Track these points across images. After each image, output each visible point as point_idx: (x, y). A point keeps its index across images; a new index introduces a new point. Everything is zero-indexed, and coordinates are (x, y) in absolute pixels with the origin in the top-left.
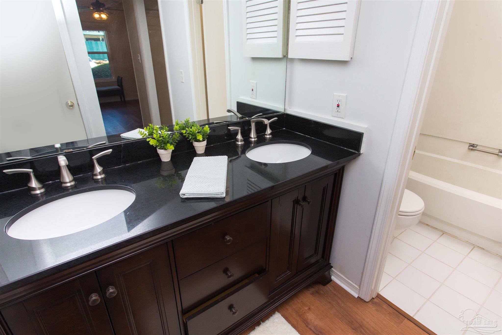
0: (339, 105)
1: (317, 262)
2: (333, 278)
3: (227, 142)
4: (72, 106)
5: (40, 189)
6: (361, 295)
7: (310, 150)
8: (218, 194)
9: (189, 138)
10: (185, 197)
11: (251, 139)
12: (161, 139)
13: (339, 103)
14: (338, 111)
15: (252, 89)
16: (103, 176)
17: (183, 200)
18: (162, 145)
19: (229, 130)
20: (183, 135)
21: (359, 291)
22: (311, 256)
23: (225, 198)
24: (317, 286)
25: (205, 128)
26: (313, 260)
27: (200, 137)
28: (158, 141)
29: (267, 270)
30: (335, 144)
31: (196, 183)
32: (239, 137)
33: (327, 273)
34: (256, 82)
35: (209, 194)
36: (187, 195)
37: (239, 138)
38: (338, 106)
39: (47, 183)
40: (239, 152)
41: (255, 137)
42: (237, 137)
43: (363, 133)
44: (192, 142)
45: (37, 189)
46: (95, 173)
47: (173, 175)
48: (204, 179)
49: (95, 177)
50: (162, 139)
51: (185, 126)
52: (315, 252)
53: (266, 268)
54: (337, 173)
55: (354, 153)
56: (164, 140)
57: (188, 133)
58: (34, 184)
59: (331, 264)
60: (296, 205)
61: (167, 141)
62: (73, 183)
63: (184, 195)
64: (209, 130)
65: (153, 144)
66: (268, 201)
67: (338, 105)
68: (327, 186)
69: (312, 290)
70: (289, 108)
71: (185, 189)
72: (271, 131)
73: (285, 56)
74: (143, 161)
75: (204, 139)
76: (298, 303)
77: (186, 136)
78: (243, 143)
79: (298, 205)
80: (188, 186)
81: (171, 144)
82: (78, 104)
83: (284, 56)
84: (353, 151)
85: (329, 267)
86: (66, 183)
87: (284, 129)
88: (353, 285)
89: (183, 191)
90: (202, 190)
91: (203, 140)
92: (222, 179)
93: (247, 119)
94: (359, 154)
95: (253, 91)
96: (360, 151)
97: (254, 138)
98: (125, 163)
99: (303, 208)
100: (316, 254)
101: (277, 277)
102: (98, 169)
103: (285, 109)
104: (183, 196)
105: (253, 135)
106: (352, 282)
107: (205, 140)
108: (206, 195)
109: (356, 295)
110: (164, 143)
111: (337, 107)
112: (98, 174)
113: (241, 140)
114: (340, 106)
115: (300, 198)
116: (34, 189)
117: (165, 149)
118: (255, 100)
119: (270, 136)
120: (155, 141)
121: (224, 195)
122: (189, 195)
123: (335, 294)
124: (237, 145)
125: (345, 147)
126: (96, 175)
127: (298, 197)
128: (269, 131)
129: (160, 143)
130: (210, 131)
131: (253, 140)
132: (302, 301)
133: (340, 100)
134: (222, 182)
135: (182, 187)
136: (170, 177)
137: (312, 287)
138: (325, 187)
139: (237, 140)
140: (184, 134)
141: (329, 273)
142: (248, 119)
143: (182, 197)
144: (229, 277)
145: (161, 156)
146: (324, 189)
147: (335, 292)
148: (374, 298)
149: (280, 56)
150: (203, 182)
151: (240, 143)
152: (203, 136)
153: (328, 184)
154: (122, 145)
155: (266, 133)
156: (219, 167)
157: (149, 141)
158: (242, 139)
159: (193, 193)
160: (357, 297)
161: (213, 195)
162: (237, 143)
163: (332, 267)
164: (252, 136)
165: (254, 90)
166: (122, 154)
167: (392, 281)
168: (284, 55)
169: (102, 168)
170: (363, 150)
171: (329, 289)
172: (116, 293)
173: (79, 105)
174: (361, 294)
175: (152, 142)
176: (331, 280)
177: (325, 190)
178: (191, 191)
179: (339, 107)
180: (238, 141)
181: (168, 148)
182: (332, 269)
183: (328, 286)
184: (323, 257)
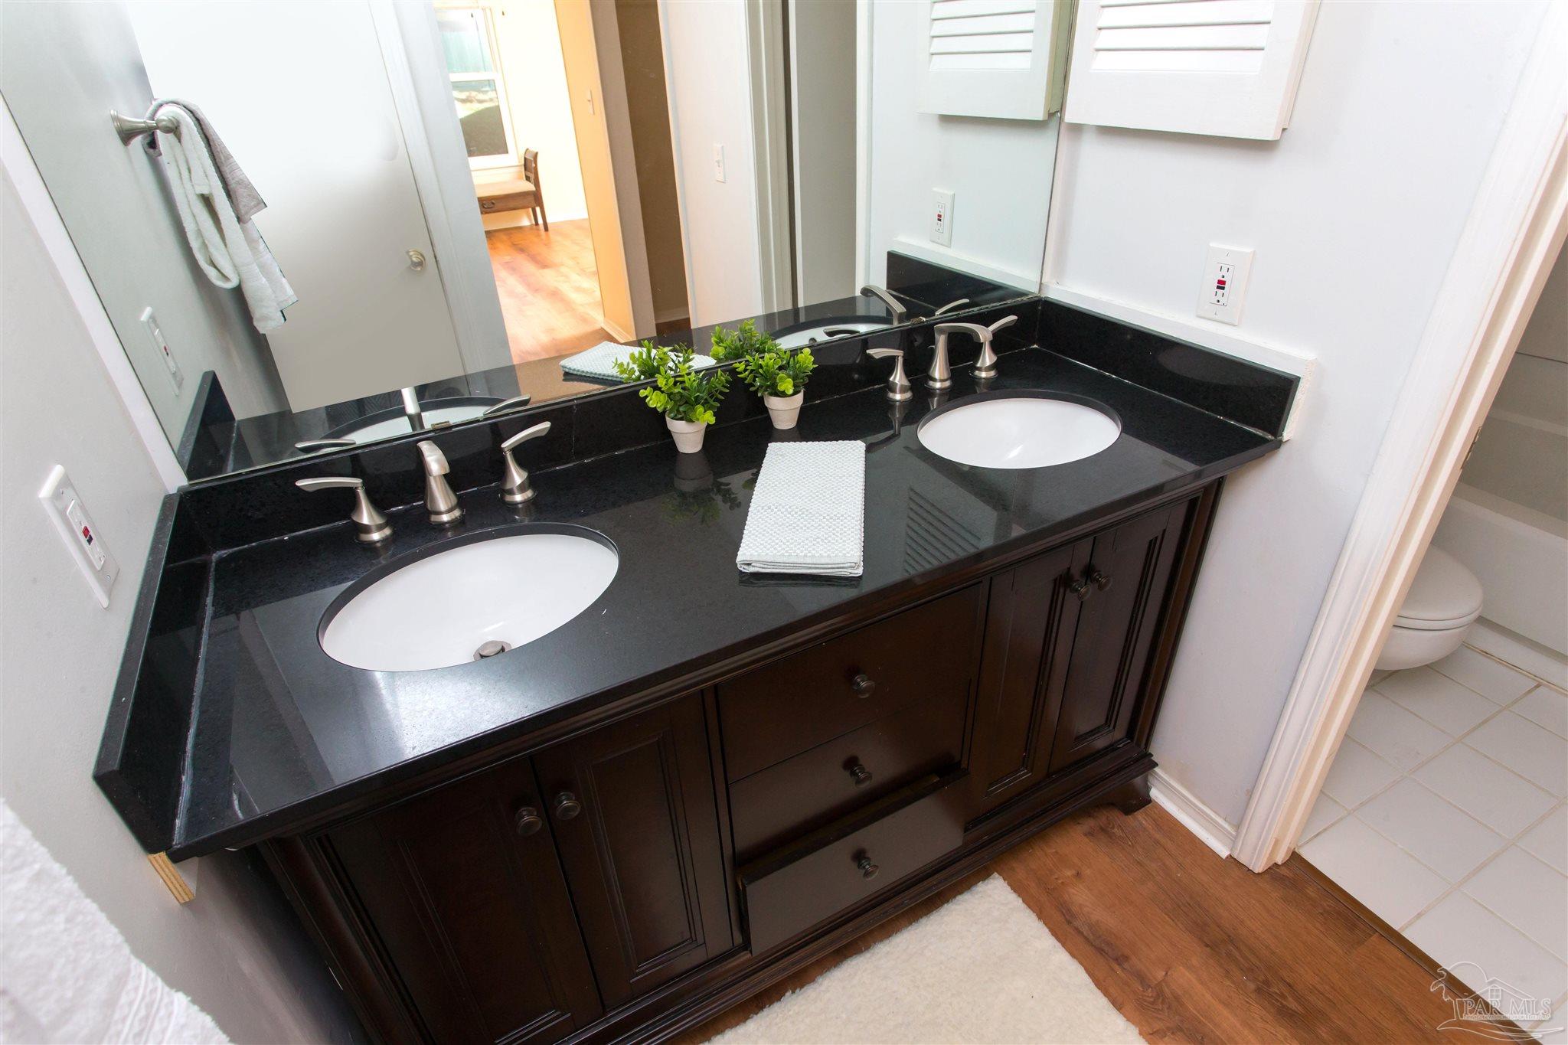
0: (1224, 283)
1: (1111, 748)
2: (1155, 793)
3: (861, 391)
4: (420, 264)
5: (380, 528)
6: (1238, 852)
7: (1117, 425)
8: (843, 568)
9: (753, 386)
10: (751, 570)
11: (931, 383)
12: (679, 392)
13: (1223, 277)
14: (1218, 301)
15: (939, 216)
16: (529, 494)
17: (744, 579)
18: (681, 409)
19: (870, 357)
20: (739, 376)
21: (1234, 840)
22: (1092, 732)
23: (860, 577)
24: (1105, 812)
25: (800, 357)
26: (1100, 743)
27: (787, 385)
28: (670, 395)
29: (964, 765)
30: (1198, 406)
31: (779, 530)
32: (898, 377)
33: (1138, 780)
34: (952, 193)
35: (817, 566)
36: (758, 565)
37: (897, 381)
38: (1221, 285)
39: (394, 509)
40: (895, 420)
41: (946, 376)
42: (891, 379)
43: (1298, 379)
44: (762, 398)
45: (374, 528)
46: (508, 487)
47: (707, 491)
48: (800, 515)
49: (508, 498)
50: (681, 391)
51: (742, 346)
52: (1108, 720)
53: (960, 761)
54: (1198, 497)
55: (1265, 441)
56: (685, 393)
57: (752, 371)
58: (366, 515)
59: (1152, 755)
60: (1062, 590)
61: (694, 398)
62: (457, 513)
63: (749, 564)
64: (814, 363)
65: (659, 405)
66: (981, 582)
67: (1220, 282)
68: (1163, 538)
69: (1089, 824)
70: (1054, 281)
71: (750, 547)
72: (995, 359)
73: (1055, 113)
74: (627, 450)
75: (798, 389)
76: (1046, 855)
77: (745, 379)
78: (908, 395)
79: (1068, 591)
80: (756, 536)
81: (707, 405)
82: (435, 258)
83: (1051, 115)
84: (1259, 433)
85: (1146, 763)
86: (440, 513)
87: (1035, 346)
88: (1216, 822)
89: (745, 554)
90: (798, 551)
91: (795, 393)
92: (853, 518)
93: (923, 322)
94: (1279, 444)
95: (940, 220)
96: (1282, 435)
97: (942, 381)
98: (580, 455)
99: (1082, 602)
100: (1109, 726)
101: (991, 785)
102: (517, 476)
103: (1041, 284)
104: (745, 567)
105: (939, 372)
106: (1215, 812)
107: (799, 392)
108: (810, 568)
109: (1224, 853)
110: (686, 403)
111: (1218, 287)
112: (515, 490)
113: (902, 386)
114: (1226, 286)
115: (1076, 572)
116: (366, 529)
117: (690, 421)
118: (943, 250)
119: (992, 373)
120: (663, 398)
121: (859, 571)
122: (764, 566)
123: (1157, 842)
124: (891, 403)
125: (1232, 420)
126: (511, 492)
127: (1069, 569)
128: (987, 358)
129: (675, 401)
130: (815, 366)
131: (938, 385)
132: (1056, 852)
133: (1228, 266)
134: (853, 528)
135: (742, 538)
136: (701, 497)
137: (1090, 816)
138: (1156, 538)
139: (891, 388)
140: (741, 373)
141: (1146, 781)
142: (924, 319)
143: (743, 570)
144: (859, 782)
145: (675, 437)
146: (1152, 544)
147: (1158, 836)
148: (1280, 863)
149: (1039, 115)
150: (798, 526)
151: (898, 397)
152: (794, 378)
153: (1165, 531)
154: (574, 407)
155: (979, 365)
156: (841, 478)
157: (646, 397)
158: (906, 382)
159: (772, 560)
160: (1227, 857)
161: (829, 568)
162: (891, 395)
163: (1156, 765)
164: (937, 374)
165: (946, 219)
166: (574, 432)
167: (1341, 819)
168: (1051, 112)
169: (525, 475)
170: (1293, 428)
171: (1141, 824)
172: (579, 810)
173: (437, 261)
174: (1239, 848)
175: (655, 401)
176: (1147, 801)
177: (1153, 548)
178: (767, 554)
179: (1223, 288)
180: (894, 391)
181: (698, 420)
182: (1156, 769)
183: (1140, 815)
184: (1130, 733)
